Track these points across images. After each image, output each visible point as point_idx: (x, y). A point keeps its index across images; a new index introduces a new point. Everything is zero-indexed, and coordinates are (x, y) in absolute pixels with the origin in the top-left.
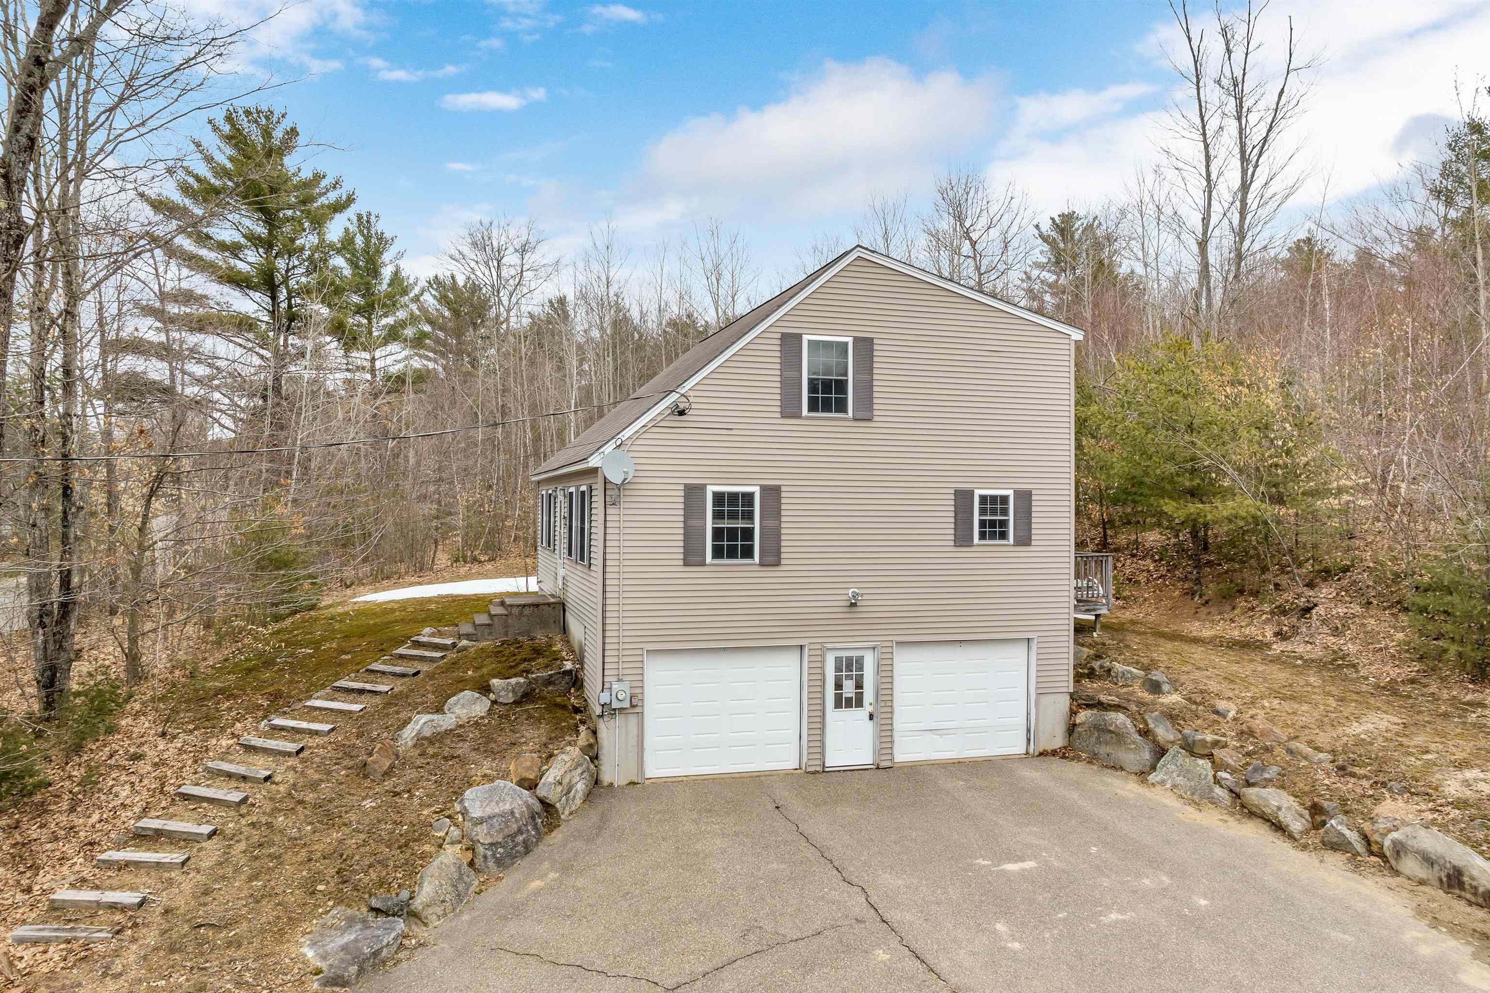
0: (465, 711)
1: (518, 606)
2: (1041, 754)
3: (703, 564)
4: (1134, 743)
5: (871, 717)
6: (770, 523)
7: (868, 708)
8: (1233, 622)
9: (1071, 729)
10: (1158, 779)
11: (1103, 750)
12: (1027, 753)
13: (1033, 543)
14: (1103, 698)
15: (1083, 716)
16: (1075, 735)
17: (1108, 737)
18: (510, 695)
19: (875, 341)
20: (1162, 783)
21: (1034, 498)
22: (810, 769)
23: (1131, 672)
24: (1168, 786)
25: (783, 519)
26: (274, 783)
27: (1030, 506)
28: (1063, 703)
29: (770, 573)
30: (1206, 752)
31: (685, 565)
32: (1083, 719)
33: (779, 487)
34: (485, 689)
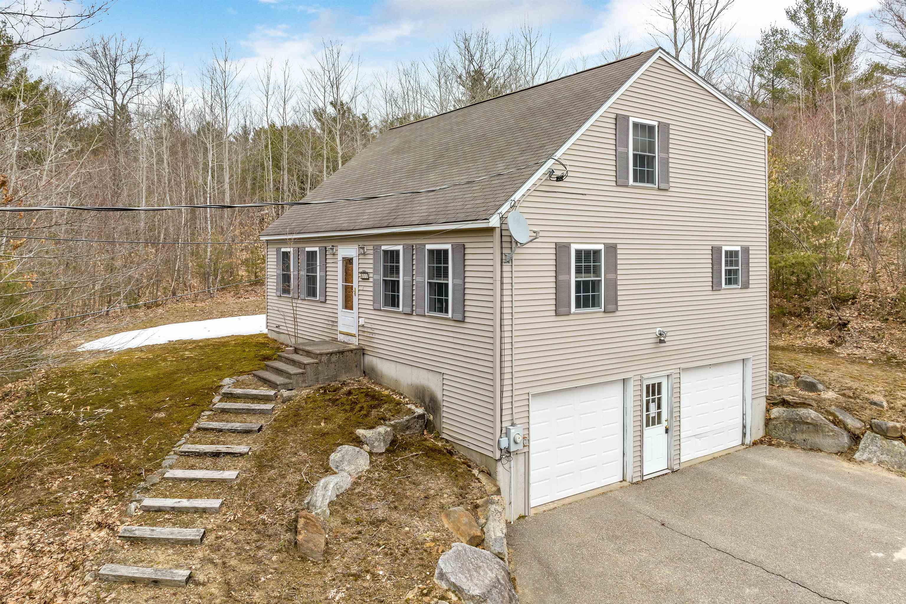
1: (327, 354)
2: (755, 444)
3: (569, 314)
4: (832, 431)
5: (667, 431)
6: (611, 276)
7: (664, 424)
9: (768, 421)
10: (865, 457)
11: (799, 437)
12: (743, 444)
13: (751, 286)
14: (789, 398)
15: (776, 412)
16: (771, 427)
17: (805, 427)
18: (382, 444)
19: (670, 126)
20: (869, 460)
21: (751, 252)
22: (634, 481)
23: (785, 377)
24: (874, 462)
25: (619, 272)
26: (197, 584)
27: (749, 258)
28: (763, 403)
29: (609, 318)
30: (899, 434)
31: (557, 315)
32: (777, 414)
33: (616, 244)
34: (358, 442)
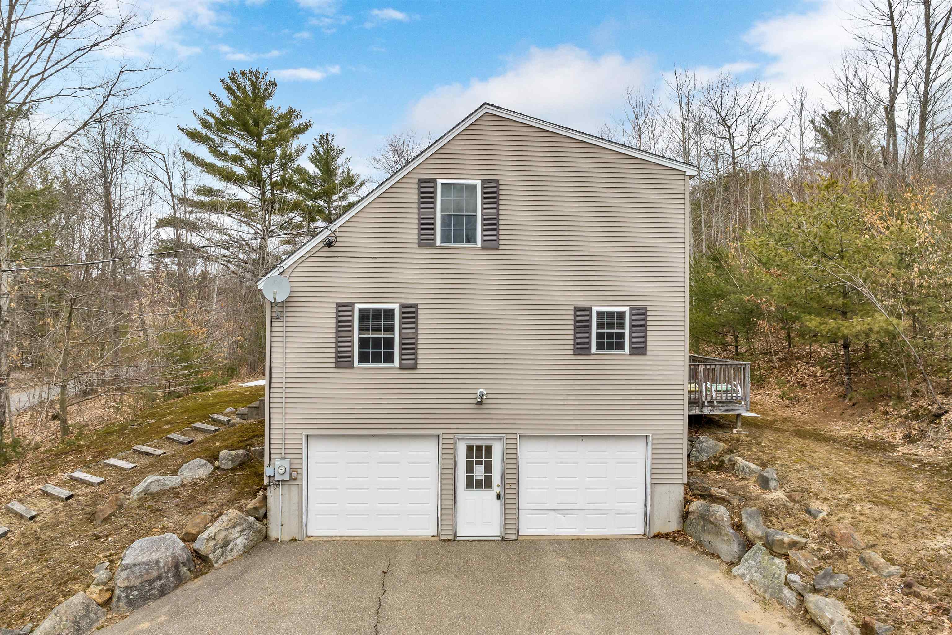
0: (191, 474)
2: (655, 536)
3: (352, 367)
4: (727, 535)
5: (498, 497)
6: (409, 334)
7: (496, 489)
8: (871, 423)
9: (685, 516)
10: (740, 572)
11: (707, 538)
12: (645, 534)
13: (648, 353)
14: (714, 491)
15: (696, 505)
16: (688, 521)
17: (710, 526)
18: (230, 463)
19: (501, 183)
20: (743, 576)
21: (649, 313)
22: (443, 537)
23: (748, 467)
24: (747, 580)
25: (419, 331)
26: (35, 522)
27: (646, 321)
28: (679, 492)
29: (408, 374)
30: (783, 552)
31: (337, 367)
32: (695, 507)
33: (416, 305)
34: (213, 457)
